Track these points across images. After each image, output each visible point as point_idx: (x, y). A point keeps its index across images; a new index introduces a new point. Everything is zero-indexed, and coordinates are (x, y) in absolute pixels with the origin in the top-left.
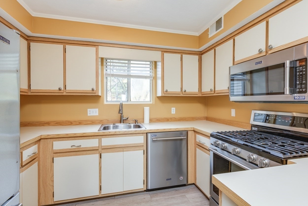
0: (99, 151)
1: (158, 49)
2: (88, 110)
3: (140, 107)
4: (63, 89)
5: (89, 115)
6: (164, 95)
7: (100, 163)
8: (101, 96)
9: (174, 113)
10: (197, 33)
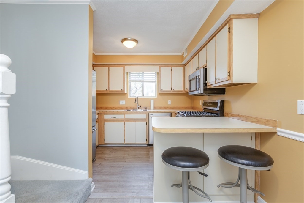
0: (124, 121)
1: (157, 65)
2: (120, 101)
3: (148, 100)
4: (108, 90)
5: (120, 104)
6: (160, 92)
7: (124, 127)
8: (126, 93)
9: (170, 104)
10: (180, 54)
